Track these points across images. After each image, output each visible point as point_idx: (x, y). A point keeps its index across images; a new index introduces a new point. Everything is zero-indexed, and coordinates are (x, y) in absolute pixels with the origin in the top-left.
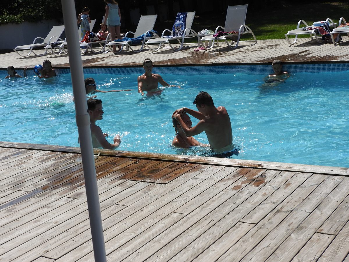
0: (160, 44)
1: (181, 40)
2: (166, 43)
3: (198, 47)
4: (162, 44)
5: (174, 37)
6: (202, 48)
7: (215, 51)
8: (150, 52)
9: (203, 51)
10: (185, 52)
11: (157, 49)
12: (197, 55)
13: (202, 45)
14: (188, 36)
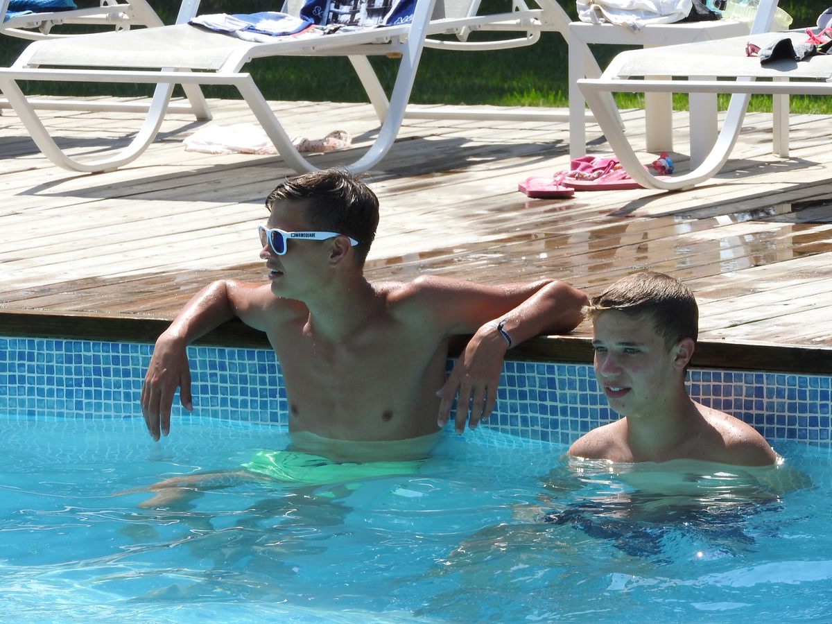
0: (162, 90)
1: (386, 67)
2: (227, 91)
3: (564, 151)
4: (178, 91)
5: (315, 34)
6: (611, 166)
7: (736, 208)
8: (43, 168)
9: (619, 199)
10: (423, 195)
11: (125, 141)
12: (555, 241)
13: (613, 133)
14: (463, 32)
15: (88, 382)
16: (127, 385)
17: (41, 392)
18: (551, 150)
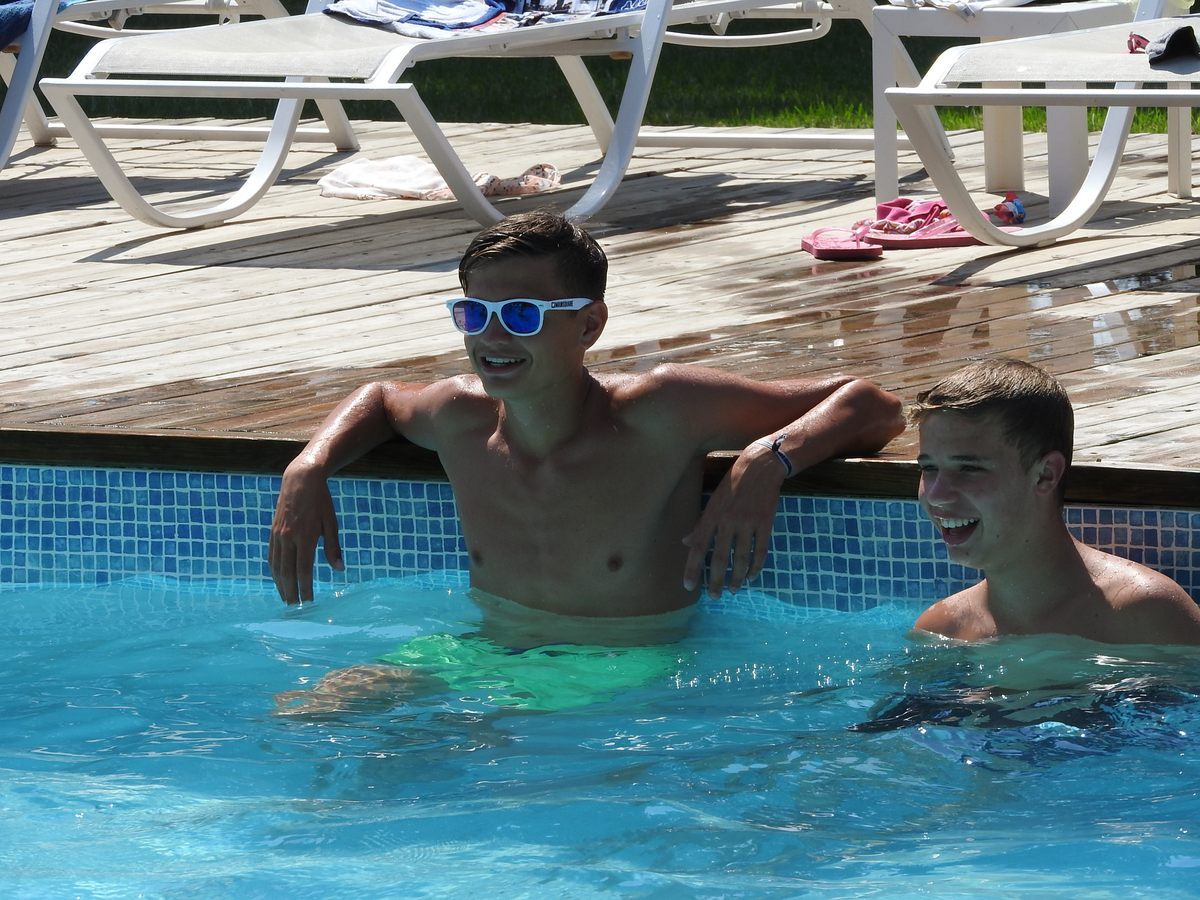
0: (287, 109)
1: (610, 71)
2: (380, 109)
3: (868, 192)
4: (310, 110)
5: (506, 26)
6: (934, 213)
7: (1113, 272)
8: (116, 223)
9: (947, 260)
10: (665, 257)
11: (235, 182)
12: (856, 321)
13: (938, 165)
14: (721, 20)
15: (184, 532)
16: (240, 534)
17: (115, 546)
18: (847, 191)
